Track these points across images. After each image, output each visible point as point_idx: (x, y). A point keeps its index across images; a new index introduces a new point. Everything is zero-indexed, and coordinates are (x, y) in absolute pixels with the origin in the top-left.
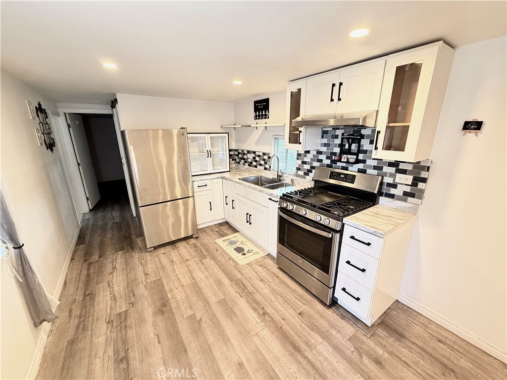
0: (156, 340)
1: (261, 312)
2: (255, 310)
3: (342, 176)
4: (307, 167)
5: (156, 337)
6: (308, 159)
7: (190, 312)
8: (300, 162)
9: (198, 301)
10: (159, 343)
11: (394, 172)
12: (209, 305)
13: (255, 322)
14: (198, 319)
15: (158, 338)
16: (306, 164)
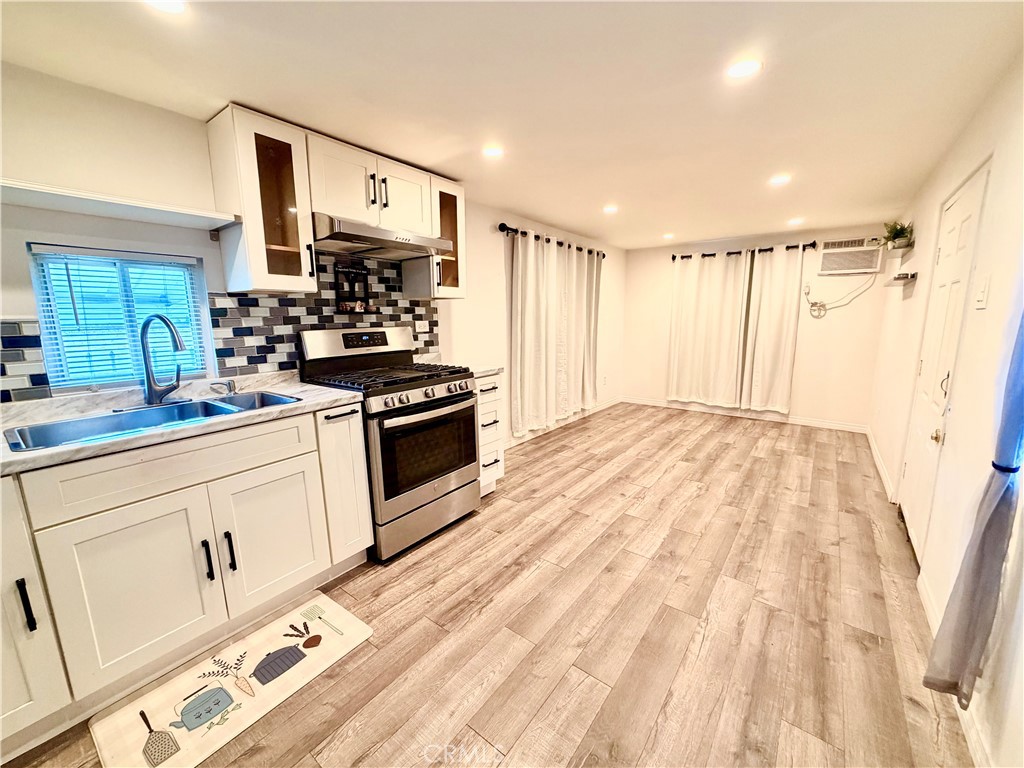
0: (672, 704)
1: (514, 568)
2: (514, 576)
3: (364, 338)
4: (253, 342)
5: (668, 709)
6: (256, 318)
7: (575, 675)
8: (228, 333)
9: (535, 677)
10: (670, 694)
11: (411, 319)
12: (537, 647)
13: (537, 571)
14: (580, 651)
15: (666, 704)
16: (252, 334)
